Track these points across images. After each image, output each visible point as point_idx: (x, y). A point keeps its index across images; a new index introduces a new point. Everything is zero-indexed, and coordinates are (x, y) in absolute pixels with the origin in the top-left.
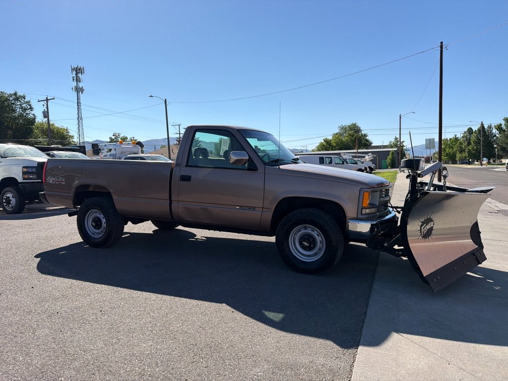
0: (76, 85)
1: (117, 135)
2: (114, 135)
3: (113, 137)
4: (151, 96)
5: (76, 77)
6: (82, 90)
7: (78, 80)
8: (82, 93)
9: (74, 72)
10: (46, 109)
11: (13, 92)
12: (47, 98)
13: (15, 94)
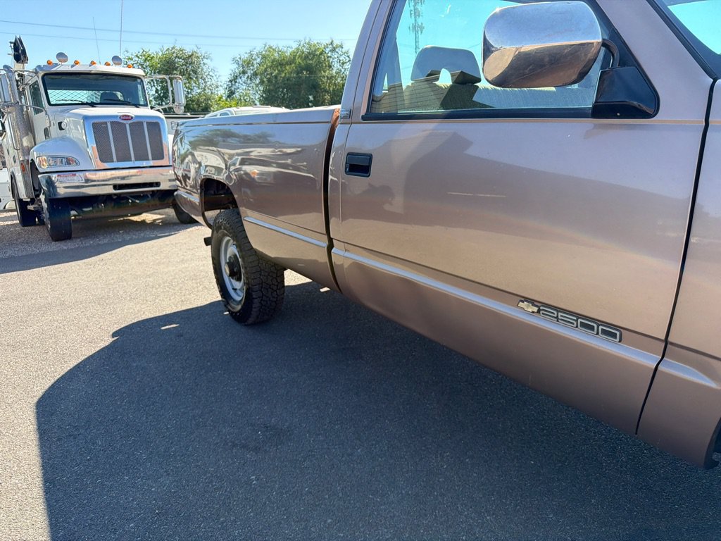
0: (414, 23)
5: (415, 9)
6: (421, 28)
7: (417, 14)
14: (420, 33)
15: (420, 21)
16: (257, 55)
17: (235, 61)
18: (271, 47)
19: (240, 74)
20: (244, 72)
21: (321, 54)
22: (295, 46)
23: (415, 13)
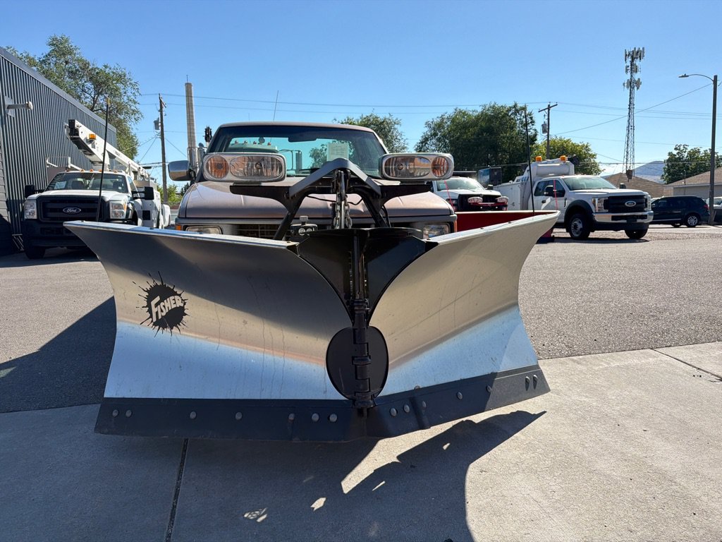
0: (629, 78)
1: (682, 148)
2: (676, 149)
3: (675, 152)
4: (685, 76)
5: (631, 65)
6: (638, 83)
7: (633, 69)
8: (638, 88)
9: (629, 59)
10: (547, 121)
11: (512, 104)
12: (549, 106)
13: (515, 106)
14: (636, 88)
15: (636, 76)
16: (448, 118)
17: (427, 124)
18: (460, 112)
19: (431, 136)
20: (435, 135)
21: (503, 117)
22: (480, 110)
23: (631, 68)
